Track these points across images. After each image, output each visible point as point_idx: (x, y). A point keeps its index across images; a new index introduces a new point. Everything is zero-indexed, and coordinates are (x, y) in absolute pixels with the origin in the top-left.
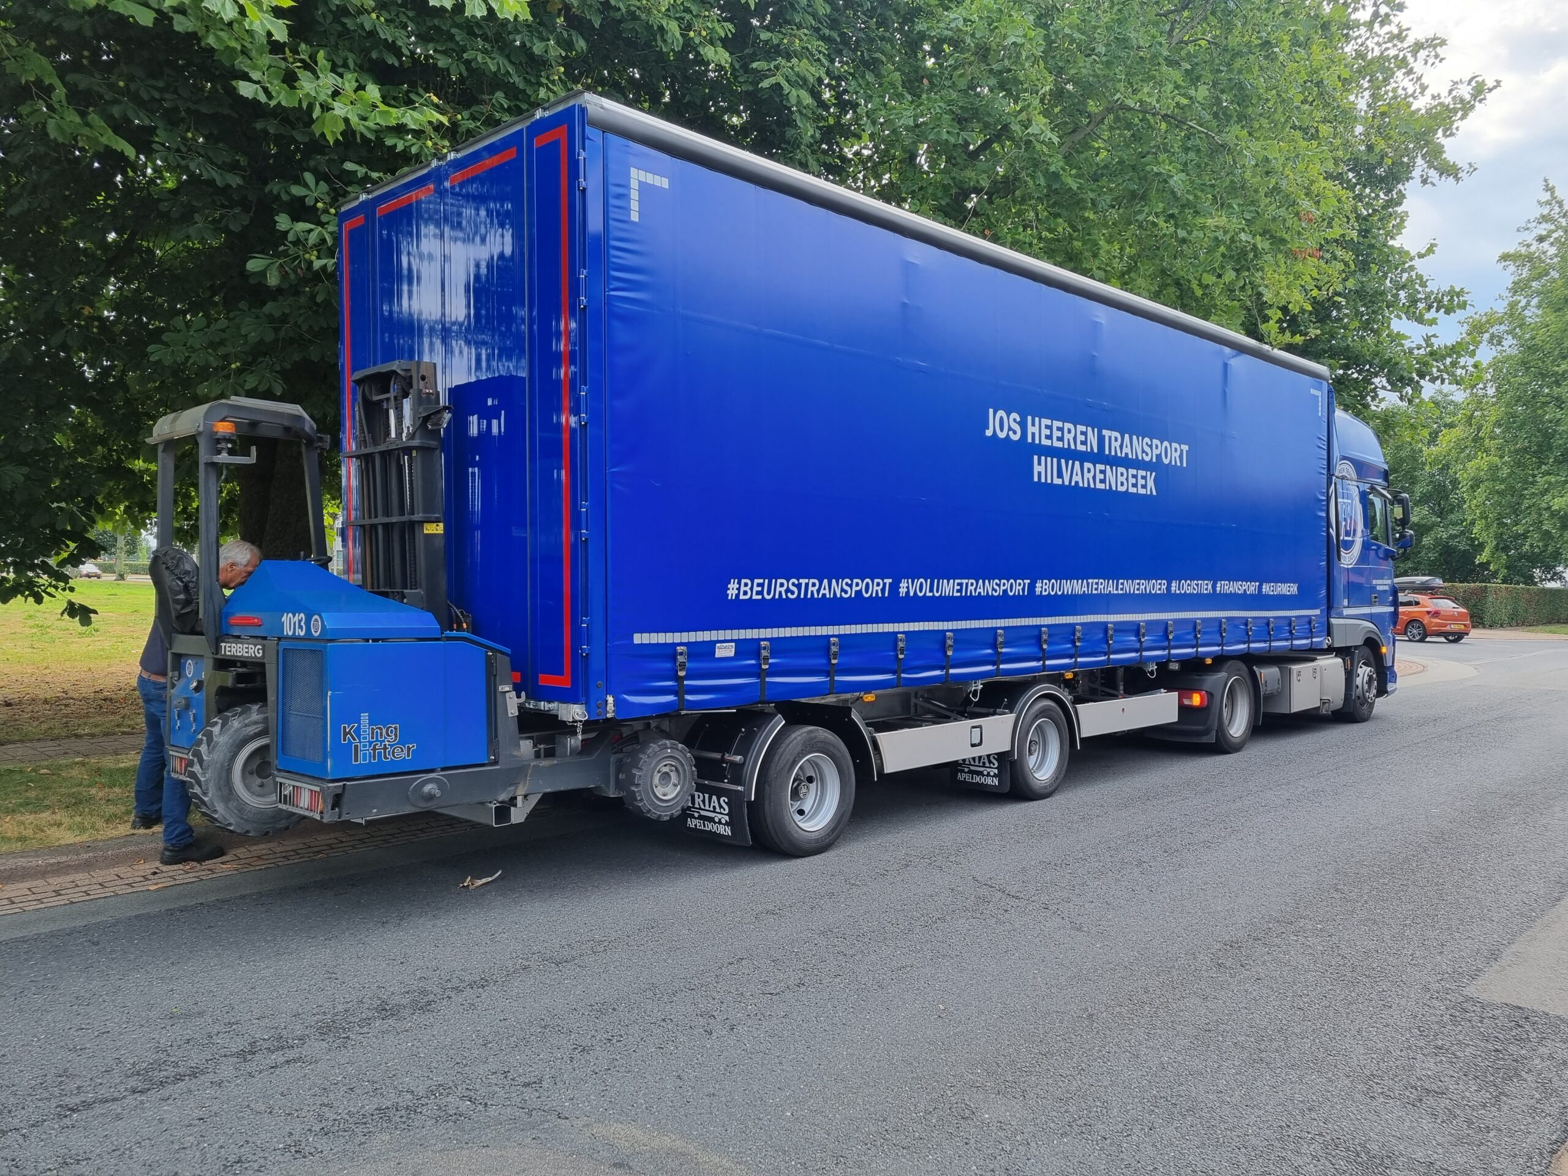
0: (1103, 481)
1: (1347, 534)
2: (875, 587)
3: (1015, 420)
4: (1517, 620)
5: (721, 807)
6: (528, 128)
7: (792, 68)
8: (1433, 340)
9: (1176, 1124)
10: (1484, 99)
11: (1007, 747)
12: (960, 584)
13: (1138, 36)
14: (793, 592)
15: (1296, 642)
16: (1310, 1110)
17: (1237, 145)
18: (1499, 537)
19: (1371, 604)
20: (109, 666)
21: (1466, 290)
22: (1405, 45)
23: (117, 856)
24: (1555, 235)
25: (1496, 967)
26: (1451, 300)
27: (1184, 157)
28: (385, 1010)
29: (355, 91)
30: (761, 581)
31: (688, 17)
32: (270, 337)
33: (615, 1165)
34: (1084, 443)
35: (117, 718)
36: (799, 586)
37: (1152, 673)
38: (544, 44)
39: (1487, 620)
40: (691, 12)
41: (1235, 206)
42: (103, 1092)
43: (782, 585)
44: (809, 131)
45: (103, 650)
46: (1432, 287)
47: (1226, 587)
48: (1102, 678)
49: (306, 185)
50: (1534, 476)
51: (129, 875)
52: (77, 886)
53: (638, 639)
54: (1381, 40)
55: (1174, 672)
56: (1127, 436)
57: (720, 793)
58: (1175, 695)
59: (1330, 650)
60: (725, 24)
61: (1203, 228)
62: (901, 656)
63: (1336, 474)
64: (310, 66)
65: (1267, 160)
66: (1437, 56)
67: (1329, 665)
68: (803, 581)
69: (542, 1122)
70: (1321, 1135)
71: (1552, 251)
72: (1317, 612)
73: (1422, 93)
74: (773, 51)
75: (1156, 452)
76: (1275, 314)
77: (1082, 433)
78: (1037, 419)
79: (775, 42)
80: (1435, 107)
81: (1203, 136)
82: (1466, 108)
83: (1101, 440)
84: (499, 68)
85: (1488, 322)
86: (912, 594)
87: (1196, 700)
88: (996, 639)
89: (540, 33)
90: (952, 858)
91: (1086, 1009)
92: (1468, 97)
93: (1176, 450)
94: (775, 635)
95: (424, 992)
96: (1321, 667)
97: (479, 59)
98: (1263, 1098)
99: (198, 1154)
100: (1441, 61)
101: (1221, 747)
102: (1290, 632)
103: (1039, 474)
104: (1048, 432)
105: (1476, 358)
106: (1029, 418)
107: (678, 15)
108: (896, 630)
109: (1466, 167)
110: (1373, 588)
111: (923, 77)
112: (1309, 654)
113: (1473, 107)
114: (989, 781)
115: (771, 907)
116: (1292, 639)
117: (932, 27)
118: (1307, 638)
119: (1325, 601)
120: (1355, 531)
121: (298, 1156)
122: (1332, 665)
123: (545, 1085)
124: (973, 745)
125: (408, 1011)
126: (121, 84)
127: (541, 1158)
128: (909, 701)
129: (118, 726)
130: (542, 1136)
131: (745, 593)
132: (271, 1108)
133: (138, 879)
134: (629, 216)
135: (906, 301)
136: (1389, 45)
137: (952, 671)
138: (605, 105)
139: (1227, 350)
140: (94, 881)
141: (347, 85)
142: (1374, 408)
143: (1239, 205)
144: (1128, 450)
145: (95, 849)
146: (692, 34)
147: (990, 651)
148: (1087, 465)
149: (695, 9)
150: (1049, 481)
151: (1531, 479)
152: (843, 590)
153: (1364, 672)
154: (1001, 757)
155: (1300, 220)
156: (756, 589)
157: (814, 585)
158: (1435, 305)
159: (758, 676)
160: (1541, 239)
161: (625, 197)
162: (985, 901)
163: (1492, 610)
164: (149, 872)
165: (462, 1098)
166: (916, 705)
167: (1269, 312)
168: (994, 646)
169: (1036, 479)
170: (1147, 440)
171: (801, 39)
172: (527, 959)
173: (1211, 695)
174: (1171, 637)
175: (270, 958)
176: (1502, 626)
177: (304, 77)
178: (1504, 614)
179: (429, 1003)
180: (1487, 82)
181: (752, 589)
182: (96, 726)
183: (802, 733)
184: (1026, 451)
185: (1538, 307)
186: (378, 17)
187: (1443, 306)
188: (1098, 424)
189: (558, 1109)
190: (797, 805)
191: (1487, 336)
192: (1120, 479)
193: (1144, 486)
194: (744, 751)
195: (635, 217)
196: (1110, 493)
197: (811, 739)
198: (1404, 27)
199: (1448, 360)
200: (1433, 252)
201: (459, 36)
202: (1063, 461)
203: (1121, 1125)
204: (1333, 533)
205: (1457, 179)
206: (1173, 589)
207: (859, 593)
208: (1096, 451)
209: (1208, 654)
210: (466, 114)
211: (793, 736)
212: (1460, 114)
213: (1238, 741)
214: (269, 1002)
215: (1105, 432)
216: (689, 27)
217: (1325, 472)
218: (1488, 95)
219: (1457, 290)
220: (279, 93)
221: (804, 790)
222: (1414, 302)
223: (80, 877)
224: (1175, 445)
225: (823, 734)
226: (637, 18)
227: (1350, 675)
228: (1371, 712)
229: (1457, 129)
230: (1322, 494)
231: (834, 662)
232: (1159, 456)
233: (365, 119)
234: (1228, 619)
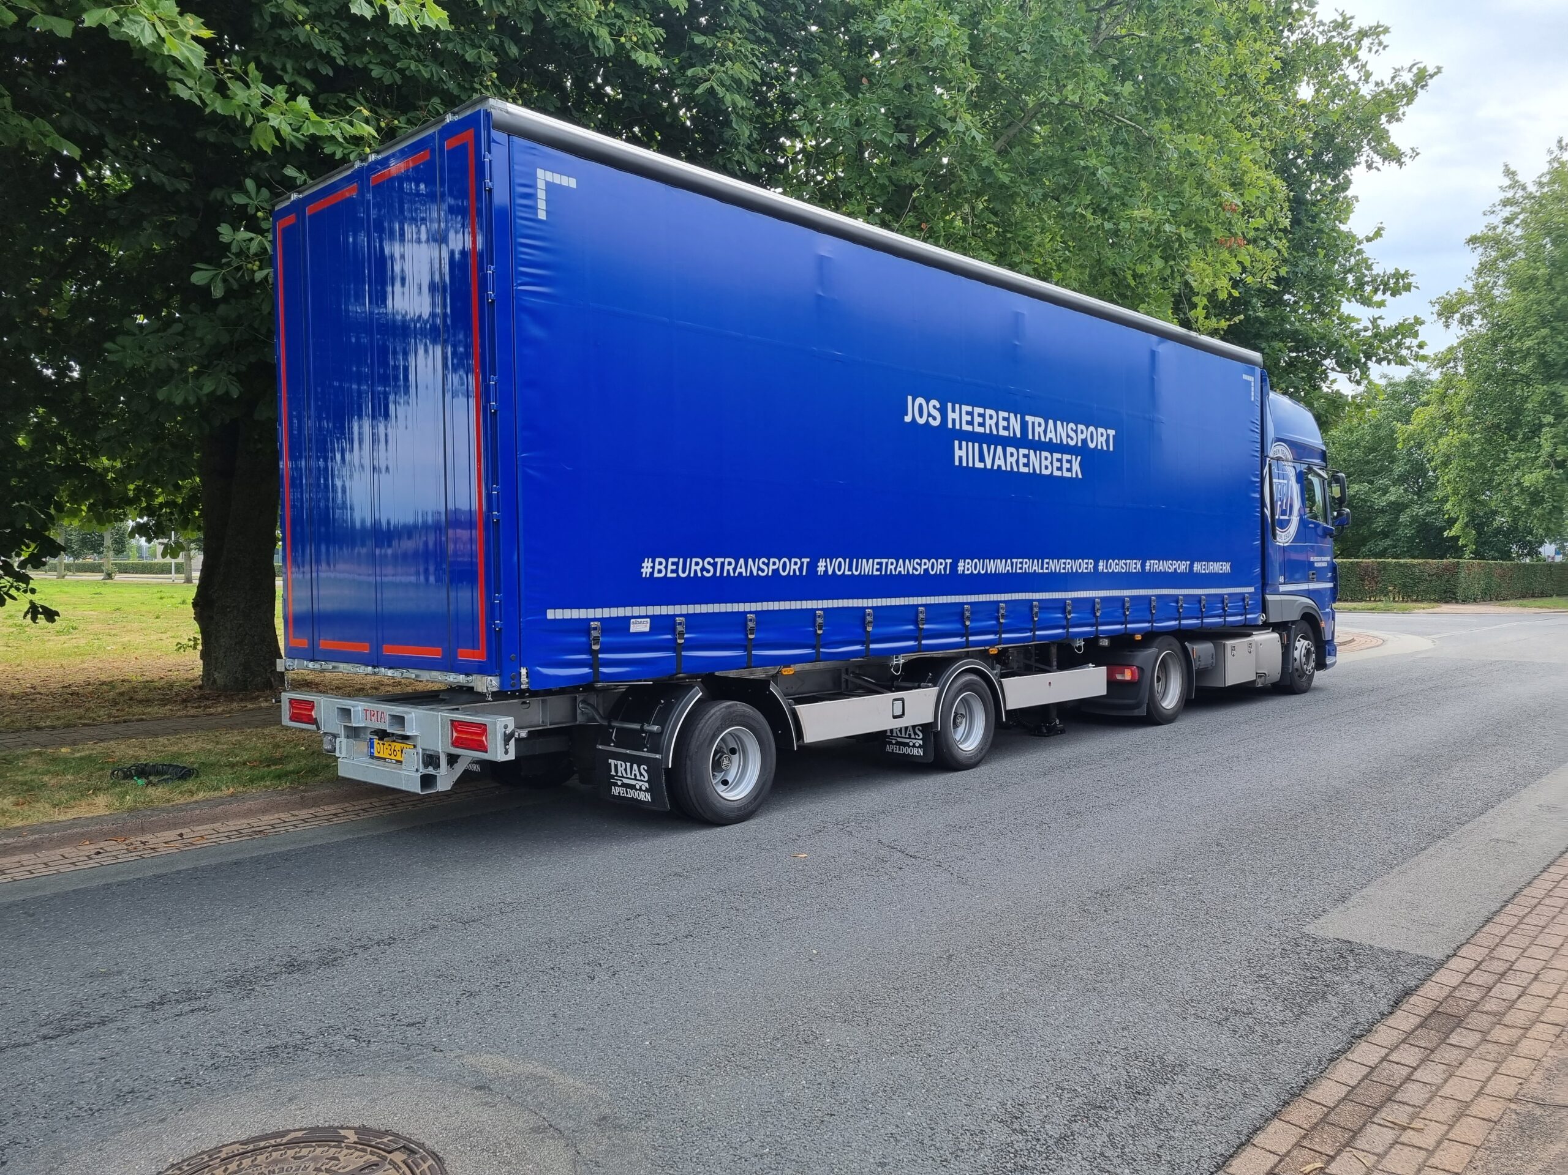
0: (1026, 465)
1: (1283, 513)
2: (793, 566)
3: (934, 407)
4: (1490, 595)
5: (641, 774)
6: (440, 132)
7: (725, 72)
8: (1379, 322)
9: (998, 1042)
10: (1426, 85)
11: (930, 719)
12: (880, 564)
13: (1062, 35)
14: (708, 571)
15: (1229, 619)
16: (1123, 1029)
17: (1161, 138)
18: (1472, 514)
19: (1308, 580)
20: (83, 662)
21: (1410, 272)
22: (1350, 33)
23: (63, 837)
24: (1521, 217)
25: (1341, 908)
26: (1397, 283)
27: (1111, 151)
28: (293, 966)
29: (286, 101)
30: (676, 560)
31: (619, 23)
32: (225, 339)
33: (476, 1088)
34: (1006, 428)
35: (82, 711)
36: (714, 565)
37: (1079, 648)
38: (476, 51)
39: (1460, 594)
40: (623, 18)
41: (1160, 198)
42: (16, 1039)
43: (697, 564)
44: (745, 131)
45: (77, 647)
46: (1377, 270)
47: (1155, 566)
48: (1036, 655)
49: (246, 193)
50: (1505, 452)
51: (73, 855)
52: (22, 866)
53: (551, 614)
54: (1326, 28)
55: (1104, 648)
56: (1051, 422)
57: (640, 761)
58: (1104, 669)
59: (1266, 626)
60: (656, 29)
61: (1129, 219)
62: (820, 632)
63: (1271, 455)
64: (242, 79)
65: (1189, 153)
66: (1380, 44)
67: (1266, 640)
68: (719, 560)
69: (418, 1055)
70: (1126, 1049)
71: (1519, 232)
72: (1251, 589)
73: (1366, 81)
74: (704, 55)
75: (1081, 437)
76: (1201, 301)
77: (1004, 419)
78: (957, 406)
79: (709, 45)
80: (1379, 94)
81: (1130, 129)
82: (1409, 94)
83: (1024, 425)
84: (432, 75)
85: (1459, 302)
86: (830, 572)
87: (1128, 676)
88: (917, 616)
89: (472, 40)
90: (865, 824)
91: (948, 951)
92: (1410, 84)
93: (1102, 435)
94: (691, 611)
95: (333, 950)
96: (1256, 643)
97: (413, 67)
98: (1084, 1021)
99: (95, 1087)
100: (1384, 48)
101: (1154, 718)
102: (1223, 609)
103: (960, 458)
104: (969, 418)
105: (1420, 339)
106: (950, 405)
107: (609, 21)
108: (815, 607)
109: (1409, 152)
110: (1311, 565)
111: (862, 76)
112: (1244, 630)
113: (1416, 93)
114: (915, 752)
115: (680, 870)
116: (1225, 616)
117: (868, 28)
118: (1241, 615)
119: (1259, 578)
120: (1291, 506)
121: (187, 1086)
122: (1268, 640)
123: (428, 1024)
124: (895, 717)
125: (315, 966)
126: (68, 95)
127: (410, 1084)
128: (840, 677)
129: (80, 718)
130: (415, 1066)
131: (660, 571)
132: (170, 1048)
133: (81, 859)
134: (536, 214)
135: (821, 293)
136: (1334, 33)
137: (872, 646)
138: (510, 110)
139: (1154, 338)
140: (39, 861)
141: (279, 95)
142: (1325, 389)
143: (1164, 197)
144: (1052, 435)
145: (40, 831)
146: (623, 40)
147: (911, 627)
148: (1009, 450)
149: (626, 15)
150: (971, 465)
151: (1502, 456)
152: (759, 569)
153: (1301, 645)
154: (926, 728)
155: (1224, 210)
156: (670, 567)
157: (730, 564)
158: (1382, 287)
159: (674, 650)
160: (1508, 221)
161: (532, 196)
162: (884, 860)
163: (1464, 585)
164: (93, 852)
165: (349, 1037)
166: (847, 681)
167: (1195, 299)
168: (916, 622)
169: (957, 463)
170: (1072, 425)
171: (734, 42)
172: (437, 920)
173: (1141, 670)
174: (1098, 614)
175: (194, 924)
176: (1475, 601)
177: (235, 87)
178: (1476, 590)
179: (335, 959)
180: (1428, 68)
181: (666, 567)
182: (59, 719)
183: (721, 708)
184: (947, 436)
185: (1505, 286)
186: (312, 29)
187: (1388, 289)
188: (1021, 409)
189: (436, 1044)
190: (720, 776)
191: (1457, 316)
192: (1044, 463)
193: (1069, 470)
194: (662, 721)
195: (542, 215)
196: (1034, 477)
197: (730, 713)
198: (1348, 16)
199: (1394, 341)
200: (1381, 236)
201: (392, 45)
202: (985, 446)
203: (948, 1045)
204: (1268, 512)
205: (1401, 164)
206: (1100, 568)
207: (776, 571)
208: (1018, 435)
209: (1138, 631)
210: (403, 119)
211: (713, 711)
212: (1405, 100)
213: (1171, 712)
214: (186, 961)
215: (1028, 418)
216: (620, 33)
217: (1258, 454)
218: (1430, 82)
219: (1402, 272)
220: (213, 103)
221: (726, 762)
222: (1360, 284)
223: (25, 857)
224: (1100, 430)
225: (741, 707)
226: (567, 25)
227: (1287, 649)
228: (1310, 684)
229: (1404, 114)
230: (1256, 476)
231: (751, 637)
232: (1084, 441)
233: (297, 130)
234: (1158, 597)
